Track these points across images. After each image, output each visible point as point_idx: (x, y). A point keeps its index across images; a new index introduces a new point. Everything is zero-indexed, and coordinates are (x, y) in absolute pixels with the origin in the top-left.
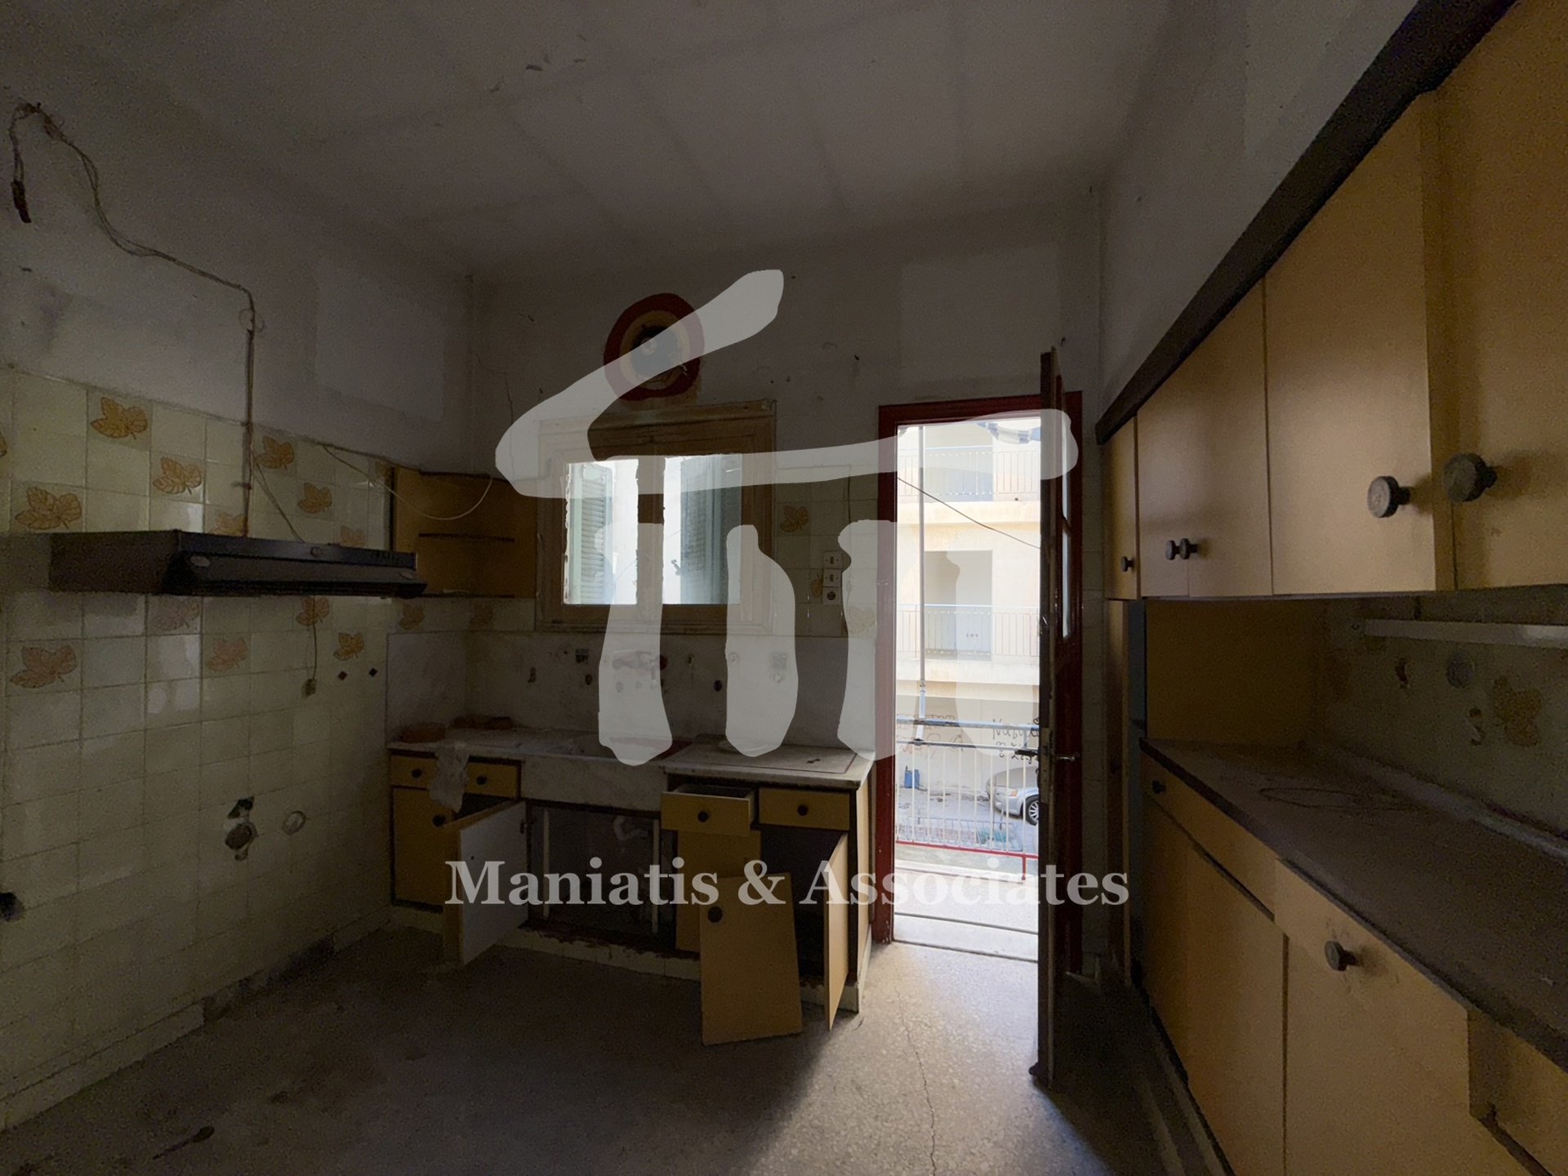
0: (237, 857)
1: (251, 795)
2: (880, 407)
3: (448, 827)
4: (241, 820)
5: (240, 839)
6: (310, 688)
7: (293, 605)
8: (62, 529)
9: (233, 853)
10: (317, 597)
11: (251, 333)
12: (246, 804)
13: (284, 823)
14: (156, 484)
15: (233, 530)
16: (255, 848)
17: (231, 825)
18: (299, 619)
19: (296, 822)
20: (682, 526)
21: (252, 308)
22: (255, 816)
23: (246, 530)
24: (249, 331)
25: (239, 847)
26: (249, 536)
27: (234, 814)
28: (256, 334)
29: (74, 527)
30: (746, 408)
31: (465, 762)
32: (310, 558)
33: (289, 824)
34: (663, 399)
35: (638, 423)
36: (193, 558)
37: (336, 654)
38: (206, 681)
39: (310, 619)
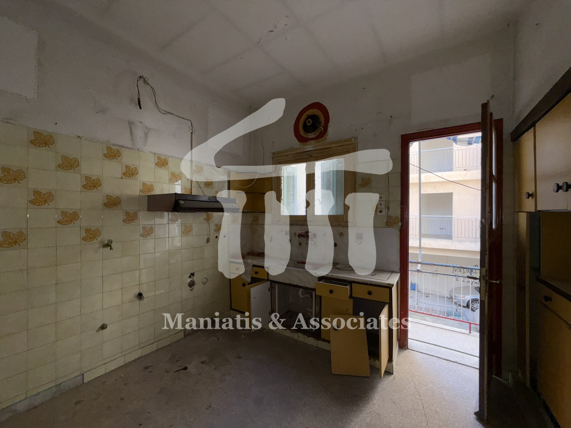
0: (191, 290)
1: (194, 272)
2: (402, 135)
3: (247, 287)
4: (191, 279)
5: (192, 284)
6: (208, 241)
7: (203, 215)
8: (149, 194)
9: (190, 288)
10: (210, 213)
11: (192, 133)
12: (193, 274)
13: (202, 281)
14: (170, 180)
15: (188, 193)
16: (195, 287)
17: (189, 280)
18: (205, 219)
19: (205, 281)
20: (321, 186)
21: (192, 126)
22: (195, 278)
23: (191, 193)
24: (191, 133)
25: (191, 287)
26: (192, 194)
27: (190, 277)
28: (193, 133)
29: (153, 193)
30: (346, 141)
31: (251, 266)
32: (209, 201)
33: (204, 281)
34: (315, 141)
35: (305, 150)
36: (180, 201)
37: (215, 230)
38: (182, 237)
39: (208, 219)
